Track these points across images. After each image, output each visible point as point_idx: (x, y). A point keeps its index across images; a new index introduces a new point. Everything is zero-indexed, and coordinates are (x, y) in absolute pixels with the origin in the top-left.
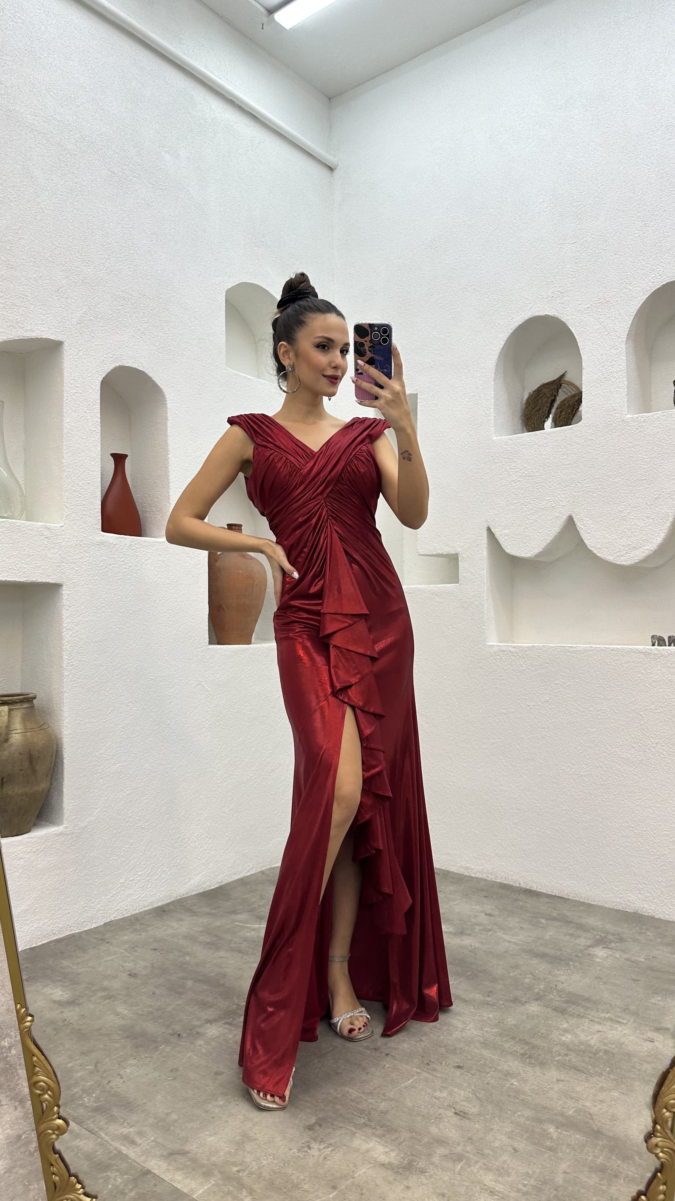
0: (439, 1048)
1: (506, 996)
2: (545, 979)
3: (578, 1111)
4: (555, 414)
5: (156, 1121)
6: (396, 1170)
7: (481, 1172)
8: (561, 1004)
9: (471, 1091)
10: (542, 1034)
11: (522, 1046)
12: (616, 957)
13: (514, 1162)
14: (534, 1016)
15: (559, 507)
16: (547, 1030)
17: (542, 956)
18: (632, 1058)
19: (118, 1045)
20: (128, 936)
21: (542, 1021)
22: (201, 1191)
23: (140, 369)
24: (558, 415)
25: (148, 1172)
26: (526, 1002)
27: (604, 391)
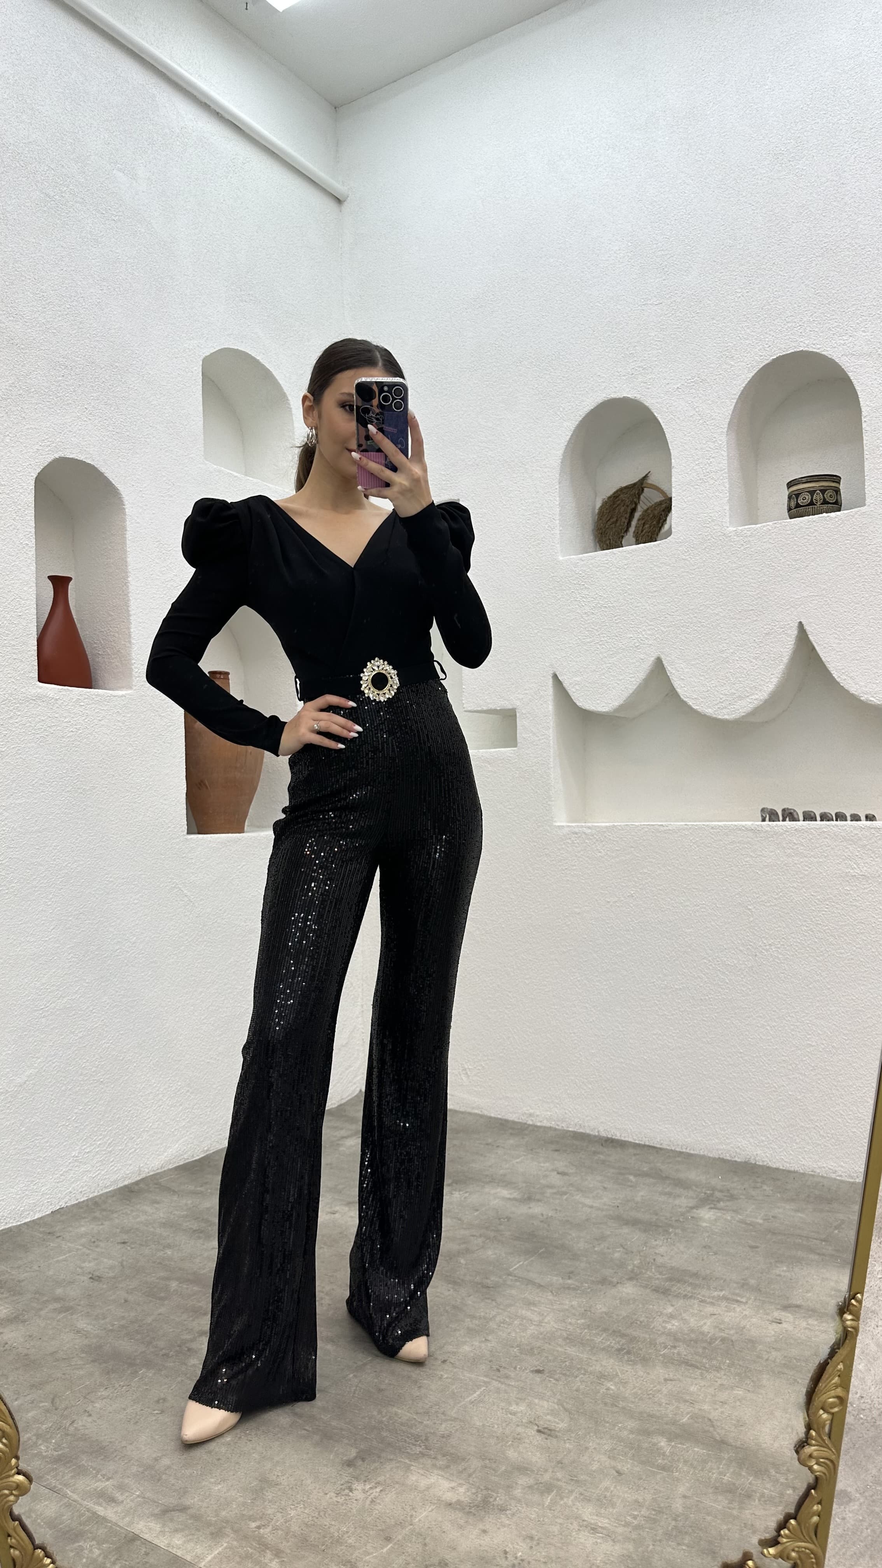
0: (511, 1349)
1: (592, 1276)
2: (639, 1252)
3: (694, 1417)
4: (636, 527)
5: (141, 1469)
6: (467, 1509)
7: (578, 1503)
8: (663, 1283)
9: (556, 1401)
10: (641, 1322)
11: (617, 1339)
12: (726, 1220)
13: (618, 1488)
14: (629, 1300)
15: (644, 646)
16: (647, 1317)
17: (634, 1223)
18: (757, 1345)
19: (82, 1373)
20: (85, 1228)
21: (641, 1306)
22: (209, 1558)
23: (88, 461)
24: (642, 526)
25: (135, 1538)
26: (618, 1283)
27: (700, 496)
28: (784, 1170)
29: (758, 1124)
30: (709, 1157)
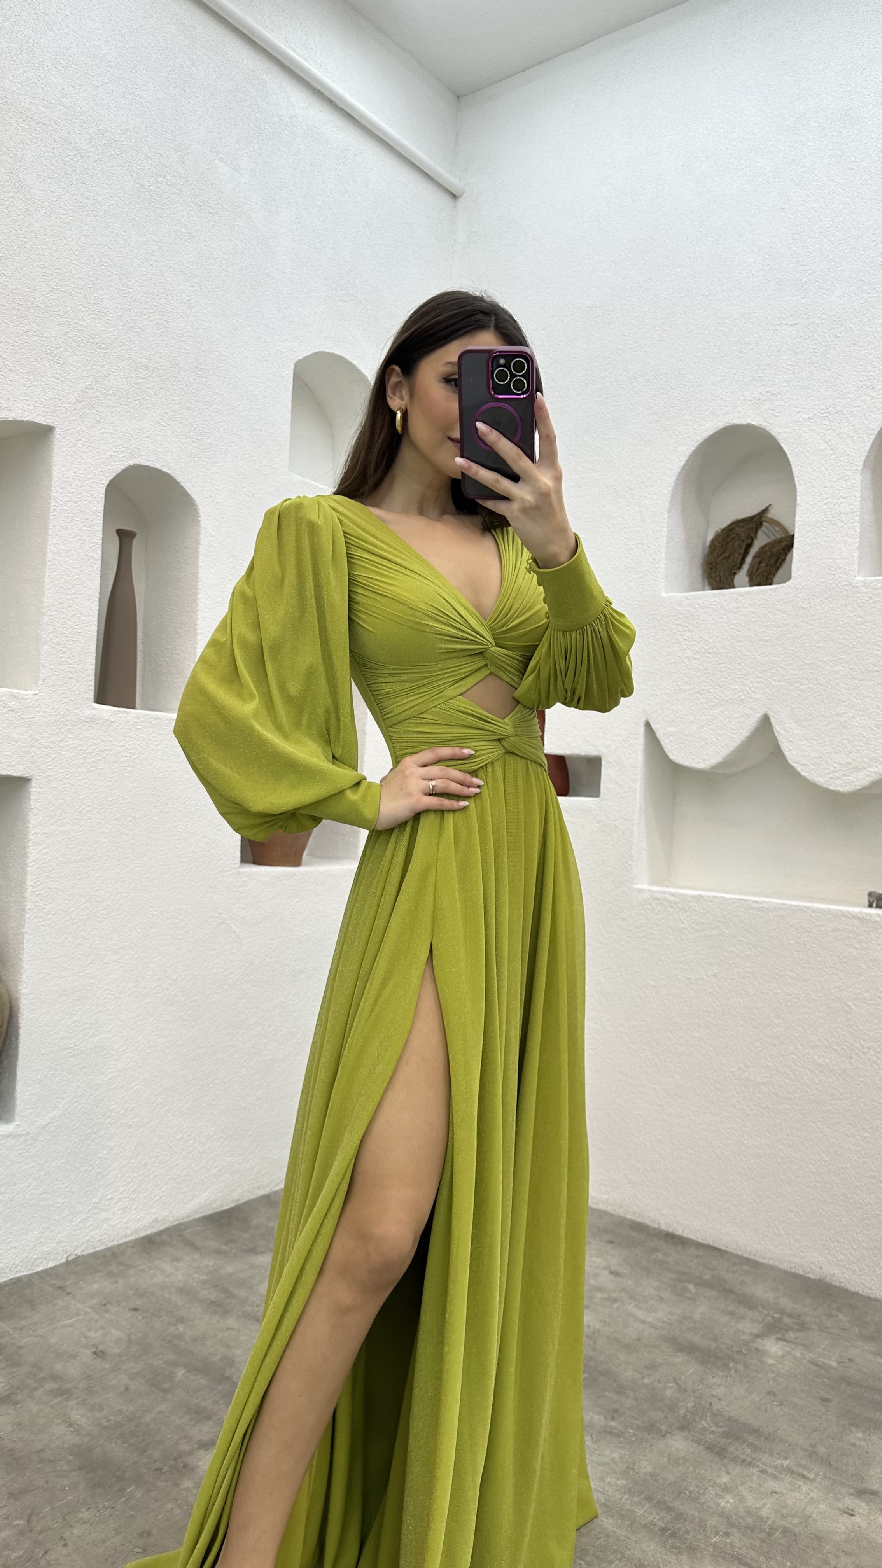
1: (638, 1419)
2: (694, 1391)
4: (751, 565)
8: (718, 1439)
10: (691, 1493)
11: (661, 1514)
12: (795, 1357)
14: (678, 1459)
15: (751, 700)
16: (698, 1486)
17: (690, 1349)
18: (824, 1544)
19: (66, 1482)
20: (98, 1284)
23: (165, 470)
24: (756, 567)
26: (667, 1432)
27: (826, 539)
28: (862, 1296)
29: (838, 1241)
30: (780, 1270)
